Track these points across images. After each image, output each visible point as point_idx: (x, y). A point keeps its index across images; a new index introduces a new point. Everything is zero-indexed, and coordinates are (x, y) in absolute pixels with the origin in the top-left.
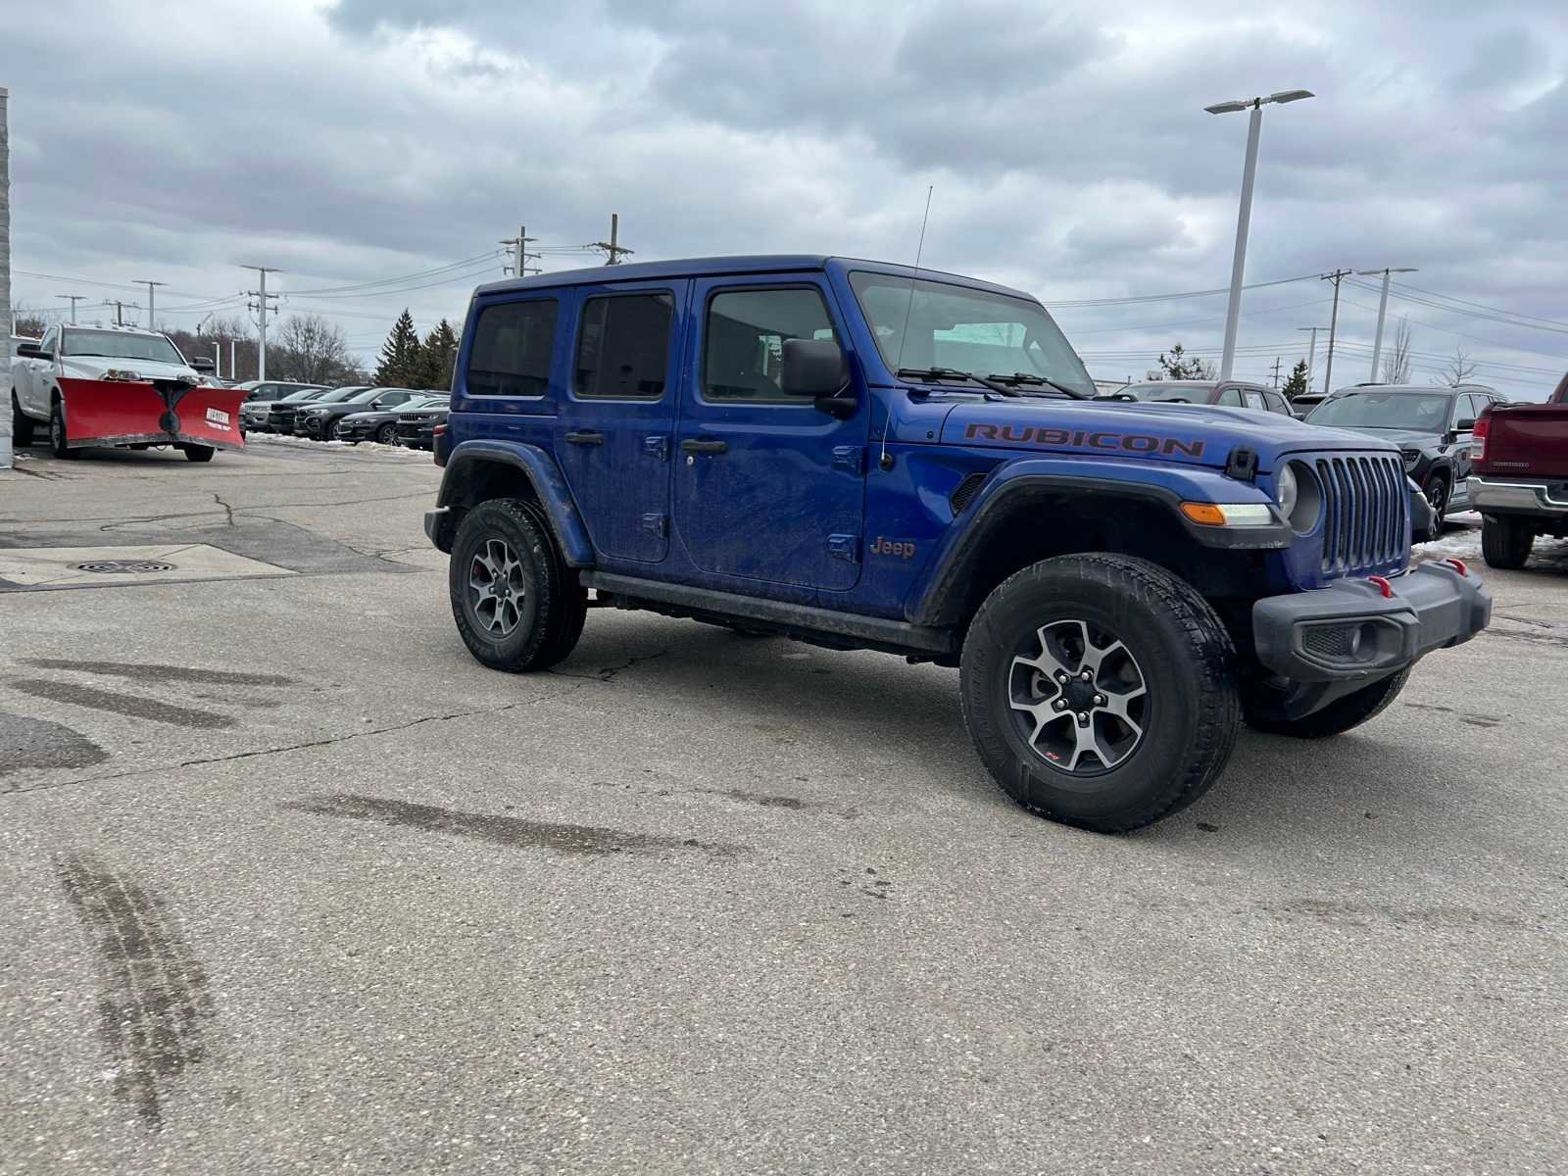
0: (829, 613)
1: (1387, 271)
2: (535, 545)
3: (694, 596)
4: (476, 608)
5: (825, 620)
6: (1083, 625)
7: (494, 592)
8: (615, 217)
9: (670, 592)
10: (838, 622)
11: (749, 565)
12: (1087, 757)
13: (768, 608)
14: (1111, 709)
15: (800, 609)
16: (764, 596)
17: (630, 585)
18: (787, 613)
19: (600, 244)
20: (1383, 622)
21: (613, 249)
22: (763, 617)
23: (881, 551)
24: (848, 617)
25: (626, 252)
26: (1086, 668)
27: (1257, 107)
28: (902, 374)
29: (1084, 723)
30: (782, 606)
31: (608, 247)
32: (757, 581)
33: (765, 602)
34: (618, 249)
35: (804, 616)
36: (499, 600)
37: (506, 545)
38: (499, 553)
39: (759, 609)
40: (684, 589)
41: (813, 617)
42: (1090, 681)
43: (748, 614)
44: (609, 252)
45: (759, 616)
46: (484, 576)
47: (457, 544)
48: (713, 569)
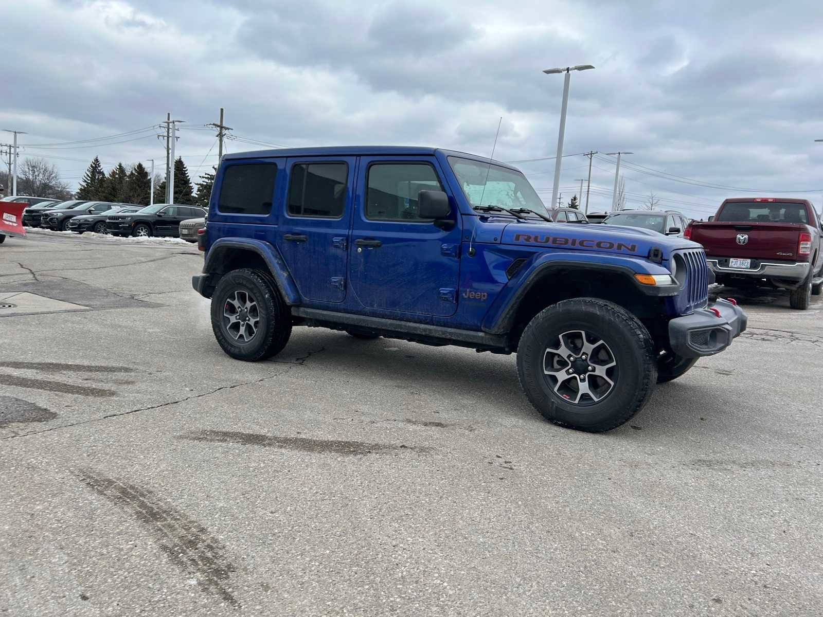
0: (439, 328)
1: (619, 153)
2: (266, 293)
3: (360, 320)
4: (228, 328)
5: (436, 331)
6: (583, 333)
7: (239, 319)
8: (222, 110)
9: (347, 318)
10: (444, 333)
11: (394, 304)
12: (585, 397)
13: (405, 326)
14: (597, 373)
15: (423, 326)
16: (401, 320)
17: (323, 315)
18: (415, 328)
19: (214, 124)
20: (720, 329)
21: (221, 127)
22: (402, 331)
23: (469, 297)
24: (449, 330)
25: (228, 129)
26: (584, 354)
27: (568, 72)
28: (476, 208)
29: (583, 380)
30: (412, 324)
31: (218, 126)
32: (398, 312)
33: (403, 323)
34: (224, 128)
35: (425, 330)
36: (242, 323)
37: (247, 294)
38: (243, 298)
39: (400, 326)
40: (355, 316)
41: (430, 330)
42: (586, 360)
43: (393, 329)
44: (219, 128)
45: (399, 330)
46: (232, 310)
47: (217, 293)
48: (372, 306)
